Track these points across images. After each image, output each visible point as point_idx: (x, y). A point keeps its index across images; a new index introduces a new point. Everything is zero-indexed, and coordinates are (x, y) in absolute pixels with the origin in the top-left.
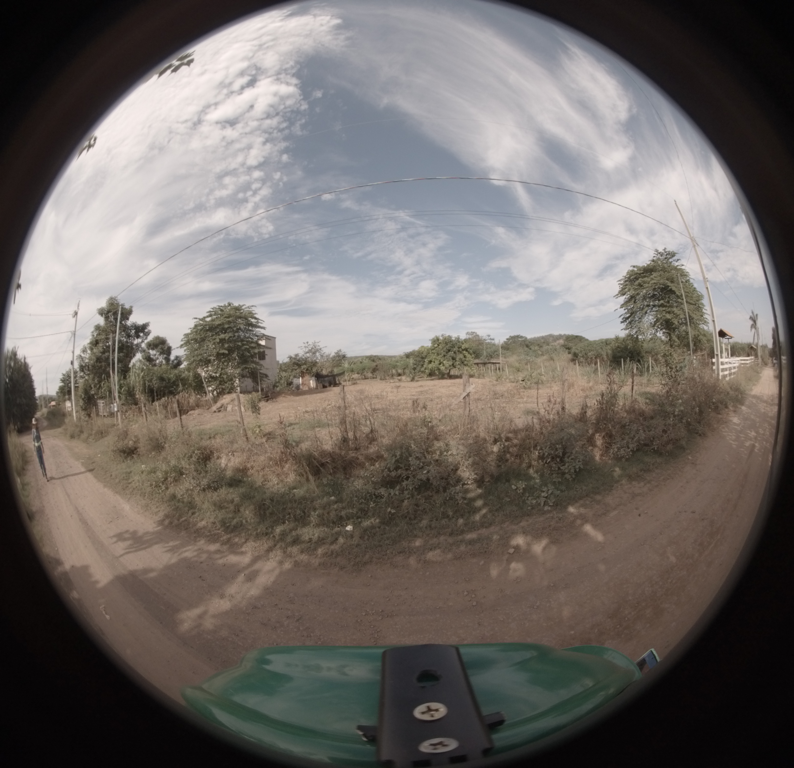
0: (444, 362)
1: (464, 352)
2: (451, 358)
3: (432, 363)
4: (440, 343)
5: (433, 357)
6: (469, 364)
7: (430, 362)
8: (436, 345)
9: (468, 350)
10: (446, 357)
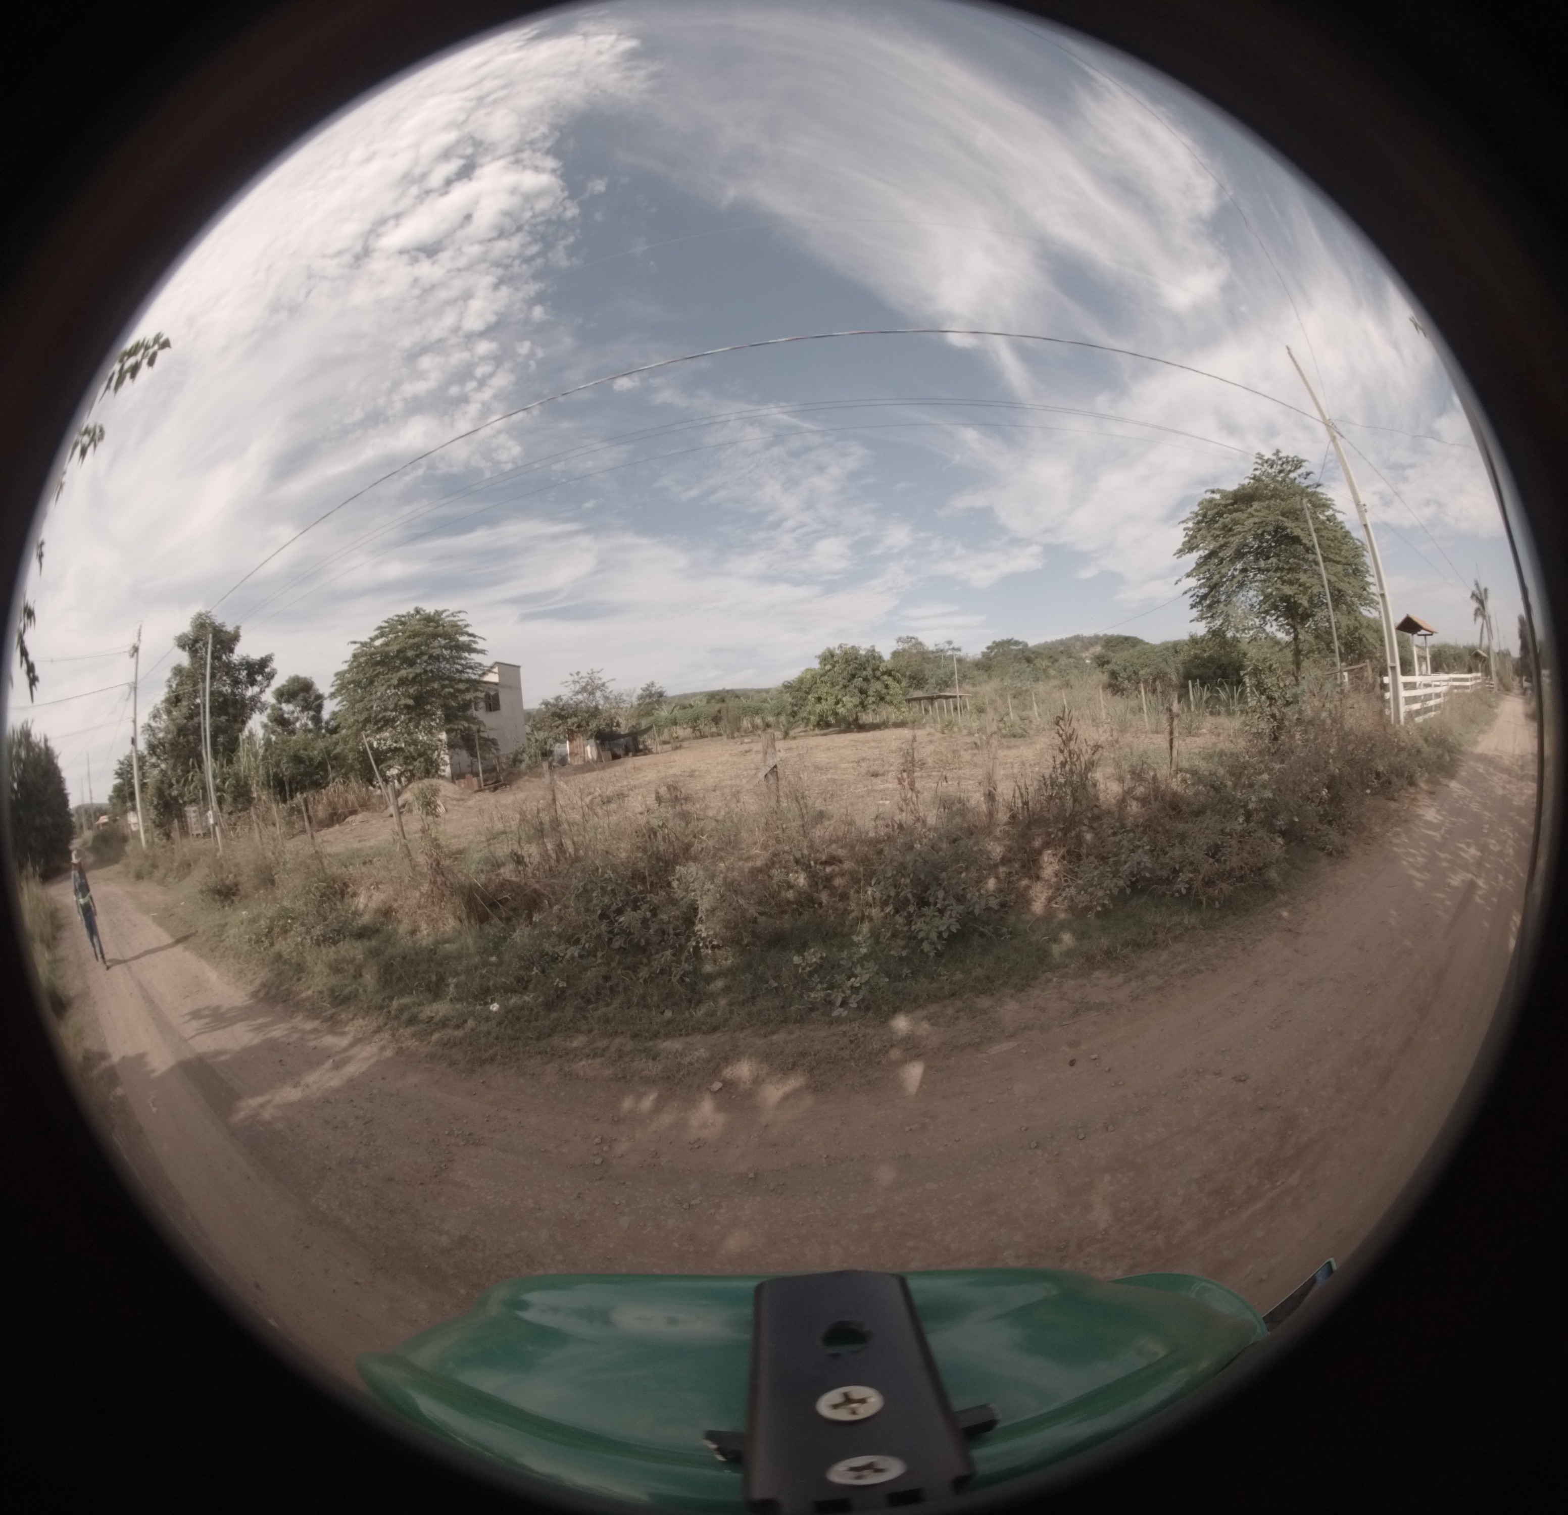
0: (844, 699)
1: (885, 677)
2: (856, 691)
3: (823, 702)
4: (837, 662)
5: (823, 690)
6: (895, 702)
7: (819, 699)
8: (828, 667)
9: (893, 673)
10: (848, 689)
